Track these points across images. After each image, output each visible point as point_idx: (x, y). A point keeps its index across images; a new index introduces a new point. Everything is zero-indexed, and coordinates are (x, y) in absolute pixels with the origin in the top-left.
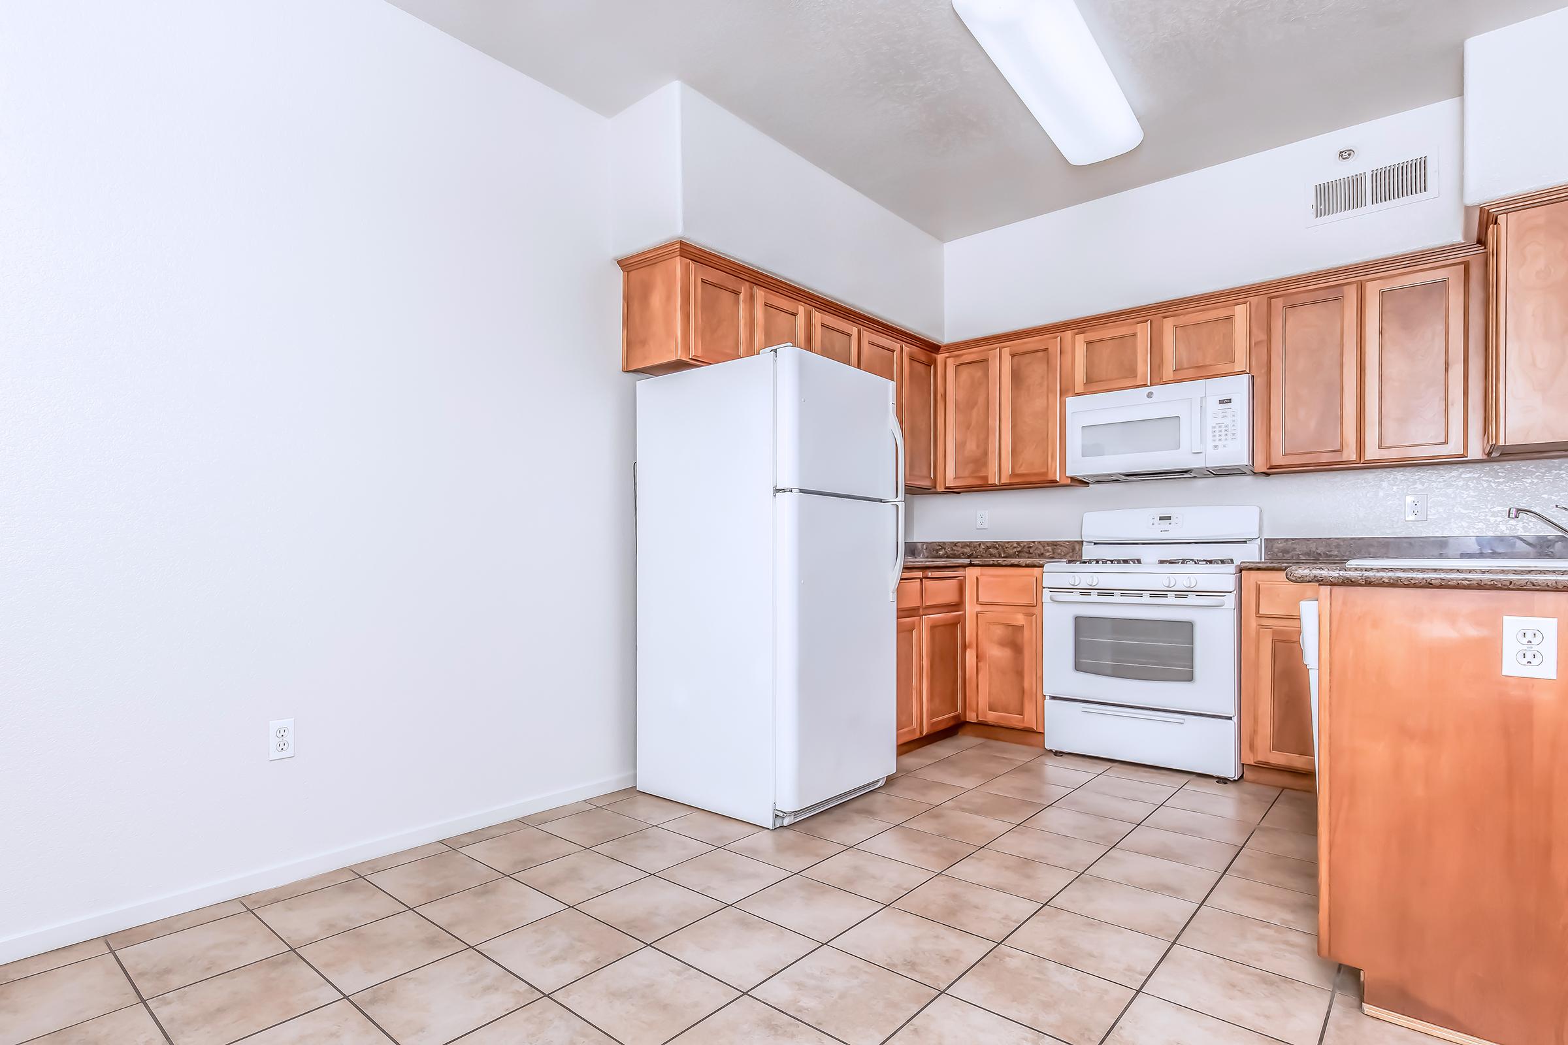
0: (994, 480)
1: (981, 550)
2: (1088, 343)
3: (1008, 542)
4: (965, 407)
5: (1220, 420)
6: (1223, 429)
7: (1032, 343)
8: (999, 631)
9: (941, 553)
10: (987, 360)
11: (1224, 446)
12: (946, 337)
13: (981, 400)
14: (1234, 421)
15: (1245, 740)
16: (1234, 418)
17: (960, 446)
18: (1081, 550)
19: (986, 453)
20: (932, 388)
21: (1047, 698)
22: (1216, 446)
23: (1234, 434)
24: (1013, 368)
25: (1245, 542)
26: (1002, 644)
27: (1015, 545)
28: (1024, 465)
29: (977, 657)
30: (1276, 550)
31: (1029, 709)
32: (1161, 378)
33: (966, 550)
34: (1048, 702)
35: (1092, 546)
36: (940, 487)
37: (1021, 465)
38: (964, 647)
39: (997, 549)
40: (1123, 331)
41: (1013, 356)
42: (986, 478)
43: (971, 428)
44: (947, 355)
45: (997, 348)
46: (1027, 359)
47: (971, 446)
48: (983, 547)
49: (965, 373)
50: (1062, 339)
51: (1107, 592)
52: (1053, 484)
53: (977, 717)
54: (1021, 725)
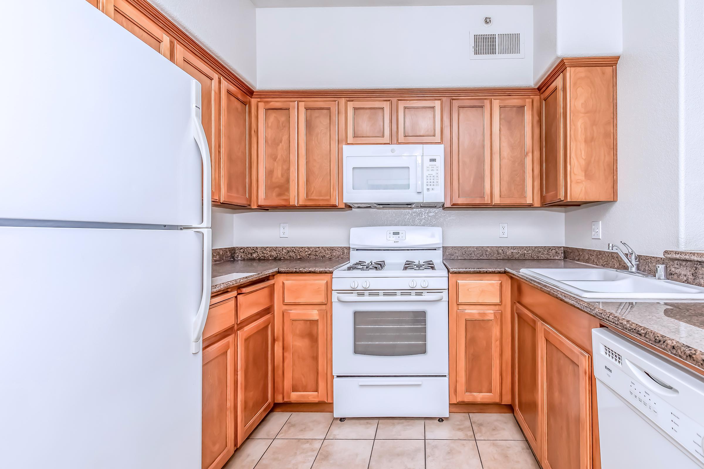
0: (294, 202)
1: (284, 253)
2: (355, 109)
3: (302, 248)
4: (273, 143)
5: (431, 172)
6: (432, 178)
7: (320, 103)
8: (300, 327)
9: (254, 255)
10: (288, 109)
11: (433, 189)
12: (258, 85)
13: (285, 138)
14: (437, 173)
15: (453, 390)
16: (437, 172)
17: (270, 173)
18: (349, 253)
19: (288, 181)
20: (247, 123)
21: (335, 377)
22: (428, 189)
23: (437, 182)
24: (308, 119)
25: (435, 249)
26: (302, 336)
27: (307, 250)
28: (315, 192)
29: (283, 349)
30: (448, 253)
31: (322, 385)
32: (397, 140)
33: (273, 254)
34: (336, 380)
35: (356, 252)
36: (254, 205)
37: (313, 191)
38: (274, 340)
39: (295, 252)
40: (377, 104)
41: (307, 109)
42: (288, 200)
43: (277, 160)
44: (259, 100)
45: (295, 101)
46: (316, 113)
47: (278, 173)
48: (285, 251)
49: (273, 116)
50: (339, 102)
51: (374, 293)
52: (333, 207)
53: (283, 398)
54: (316, 400)
